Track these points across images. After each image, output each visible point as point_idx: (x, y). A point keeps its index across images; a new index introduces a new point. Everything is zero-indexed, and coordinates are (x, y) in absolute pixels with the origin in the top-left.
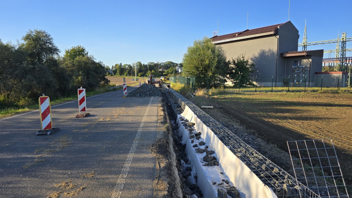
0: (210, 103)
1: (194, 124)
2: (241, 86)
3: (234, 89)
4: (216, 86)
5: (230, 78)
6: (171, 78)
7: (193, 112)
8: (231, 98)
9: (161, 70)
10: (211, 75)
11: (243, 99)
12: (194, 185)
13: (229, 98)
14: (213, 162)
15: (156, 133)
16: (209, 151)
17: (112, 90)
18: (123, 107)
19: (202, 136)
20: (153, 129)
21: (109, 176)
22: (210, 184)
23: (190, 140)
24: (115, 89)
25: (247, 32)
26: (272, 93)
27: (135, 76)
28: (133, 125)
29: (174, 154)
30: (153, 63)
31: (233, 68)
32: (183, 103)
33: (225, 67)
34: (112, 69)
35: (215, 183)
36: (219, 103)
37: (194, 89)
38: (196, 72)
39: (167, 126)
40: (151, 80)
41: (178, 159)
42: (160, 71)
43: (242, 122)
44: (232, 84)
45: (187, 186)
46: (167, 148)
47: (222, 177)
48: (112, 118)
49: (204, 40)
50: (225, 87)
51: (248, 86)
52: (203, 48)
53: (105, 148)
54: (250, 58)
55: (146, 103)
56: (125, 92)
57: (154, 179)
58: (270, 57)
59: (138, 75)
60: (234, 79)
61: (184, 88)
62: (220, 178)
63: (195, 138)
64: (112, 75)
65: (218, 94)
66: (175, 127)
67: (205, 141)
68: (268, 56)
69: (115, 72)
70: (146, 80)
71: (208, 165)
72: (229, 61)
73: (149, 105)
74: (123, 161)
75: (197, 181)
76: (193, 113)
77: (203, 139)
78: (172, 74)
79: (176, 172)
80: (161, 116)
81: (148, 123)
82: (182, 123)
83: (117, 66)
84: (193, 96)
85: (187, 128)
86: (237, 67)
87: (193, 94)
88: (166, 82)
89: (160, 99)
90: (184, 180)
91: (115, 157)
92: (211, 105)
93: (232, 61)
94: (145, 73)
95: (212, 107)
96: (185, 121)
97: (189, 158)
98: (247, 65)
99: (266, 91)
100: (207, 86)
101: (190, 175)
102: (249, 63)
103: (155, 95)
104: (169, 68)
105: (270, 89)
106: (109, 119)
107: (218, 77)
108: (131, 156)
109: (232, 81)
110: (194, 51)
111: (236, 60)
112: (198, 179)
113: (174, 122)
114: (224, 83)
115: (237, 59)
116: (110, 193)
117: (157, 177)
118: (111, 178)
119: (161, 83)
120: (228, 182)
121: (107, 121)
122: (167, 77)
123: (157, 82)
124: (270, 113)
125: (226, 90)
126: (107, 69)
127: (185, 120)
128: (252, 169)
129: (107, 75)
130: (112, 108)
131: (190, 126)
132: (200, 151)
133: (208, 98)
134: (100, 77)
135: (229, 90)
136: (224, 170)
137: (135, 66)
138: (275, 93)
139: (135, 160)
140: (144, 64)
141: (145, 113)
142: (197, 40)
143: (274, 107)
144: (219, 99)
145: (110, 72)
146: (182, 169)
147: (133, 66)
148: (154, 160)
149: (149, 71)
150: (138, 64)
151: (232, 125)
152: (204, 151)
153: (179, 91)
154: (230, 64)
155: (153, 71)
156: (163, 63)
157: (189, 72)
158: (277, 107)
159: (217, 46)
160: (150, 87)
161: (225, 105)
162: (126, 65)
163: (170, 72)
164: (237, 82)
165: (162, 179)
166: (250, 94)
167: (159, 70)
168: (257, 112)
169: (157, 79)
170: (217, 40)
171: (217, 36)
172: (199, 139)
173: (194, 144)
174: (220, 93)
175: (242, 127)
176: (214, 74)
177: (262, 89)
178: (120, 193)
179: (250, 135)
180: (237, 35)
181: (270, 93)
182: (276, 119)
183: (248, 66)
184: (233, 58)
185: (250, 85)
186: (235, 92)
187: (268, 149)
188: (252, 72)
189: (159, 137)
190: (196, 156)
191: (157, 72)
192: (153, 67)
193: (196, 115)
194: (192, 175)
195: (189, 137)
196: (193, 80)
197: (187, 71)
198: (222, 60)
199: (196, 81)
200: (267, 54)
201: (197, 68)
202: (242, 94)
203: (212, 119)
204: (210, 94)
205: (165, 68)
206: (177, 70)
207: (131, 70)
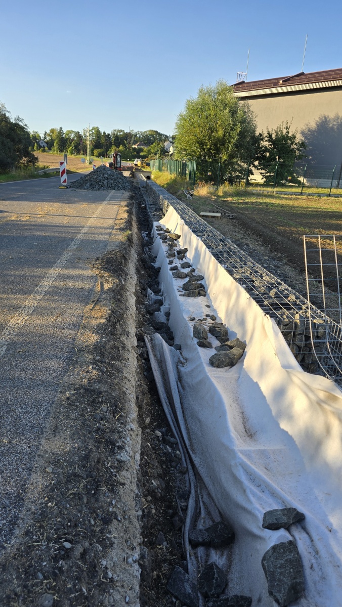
0: (218, 208)
1: (179, 237)
2: (278, 184)
3: (264, 189)
4: (231, 181)
5: (259, 167)
6: (154, 162)
7: (180, 215)
8: (256, 202)
9: (136, 146)
10: (225, 160)
11: (277, 206)
12: (163, 323)
13: (252, 203)
14: (197, 291)
15: (106, 243)
16: (195, 276)
17: (42, 176)
18: (56, 202)
19: (188, 254)
20: (102, 237)
21: (12, 296)
22: (185, 320)
23: (168, 260)
24: (47, 174)
25: (300, 77)
26: (329, 198)
27: (87, 155)
28: (69, 230)
29: (135, 278)
30: (120, 131)
31: (266, 148)
32: (166, 202)
33: (253, 145)
34: (45, 138)
35: (193, 319)
36: (232, 210)
37: (193, 183)
38: (199, 152)
39: (129, 234)
40: (114, 161)
41: (142, 287)
42: (135, 148)
43: (266, 241)
44: (262, 178)
45: (150, 325)
46: (121, 265)
47: (207, 311)
48: (34, 217)
49: (217, 89)
50: (248, 184)
51: (291, 184)
52: (215, 106)
53: (12, 258)
54: (299, 131)
55: (99, 200)
56: (62, 179)
57: (87, 303)
58: (336, 130)
59: (92, 154)
60: (266, 171)
61: (175, 181)
62: (203, 312)
63: (176, 257)
64: (44, 151)
65: (234, 194)
66: (146, 241)
67: (191, 262)
68: (332, 128)
69: (50, 145)
70: (106, 162)
71: (188, 295)
72: (261, 135)
73: (105, 202)
74: (40, 277)
75: (168, 320)
76: (179, 217)
77: (190, 259)
78: (156, 154)
79: (132, 301)
80: (121, 219)
81: (96, 228)
82: (159, 234)
83: (53, 133)
84: (188, 195)
85: (166, 243)
86: (275, 148)
87: (189, 193)
88: (144, 170)
89: (127, 194)
90: (148, 317)
91: (28, 271)
92: (217, 212)
93: (266, 134)
94: (107, 150)
95: (219, 215)
96: (165, 231)
97: (162, 287)
98: (292, 143)
99: (320, 195)
100: (216, 180)
101: (159, 310)
102: (297, 140)
103: (119, 188)
104: (152, 144)
105: (327, 191)
106: (28, 218)
107: (238, 165)
108: (54, 271)
109: (263, 173)
110: (197, 110)
111: (274, 132)
112: (171, 317)
113: (147, 234)
114: (249, 176)
115: (277, 133)
116: (9, 318)
117: (94, 301)
118: (15, 299)
119: (134, 171)
120: (214, 318)
121: (23, 221)
122: (146, 160)
123: (128, 168)
124: (317, 230)
125: (251, 188)
126: (35, 136)
127: (165, 229)
128: (251, 295)
129: (35, 150)
130: (37, 203)
131: (171, 240)
132: (180, 276)
133: (215, 201)
134: (19, 150)
135: (255, 188)
136: (212, 302)
137: (88, 134)
138: (334, 198)
139: (61, 277)
140: (104, 133)
141: (94, 212)
142: (205, 87)
143: (326, 221)
144: (234, 203)
145: (41, 144)
146: (147, 302)
147: (84, 134)
148: (94, 279)
149: (114, 148)
150: (93, 131)
151: (246, 244)
152: (186, 276)
153: (165, 186)
154: (262, 140)
155: (121, 147)
156: (141, 132)
157: (185, 150)
158: (330, 221)
159: (242, 102)
160: (109, 172)
161: (242, 214)
162: (70, 132)
163: (152, 151)
164: (270, 176)
165: (102, 303)
166: (291, 199)
167: (133, 146)
168: (294, 227)
169: (126, 163)
170: (243, 90)
171: (243, 82)
172: (182, 259)
173: (174, 265)
174: (239, 194)
175: (263, 248)
176: (231, 157)
177: (312, 190)
178: (26, 318)
179: (274, 260)
180: (281, 82)
181: (326, 198)
182: (325, 239)
183: (294, 146)
184: (269, 128)
185: (293, 183)
186: (266, 193)
187: (298, 281)
188: (300, 157)
189: (110, 248)
190: (172, 282)
191: (130, 150)
192: (121, 139)
193: (183, 220)
194: (162, 310)
195: (166, 255)
196: (192, 165)
197: (181, 149)
198: (248, 131)
199: (197, 169)
200: (331, 125)
201: (201, 144)
202: (276, 198)
203: (210, 227)
204: (221, 194)
205: (144, 143)
206: (166, 147)
207: (79, 143)
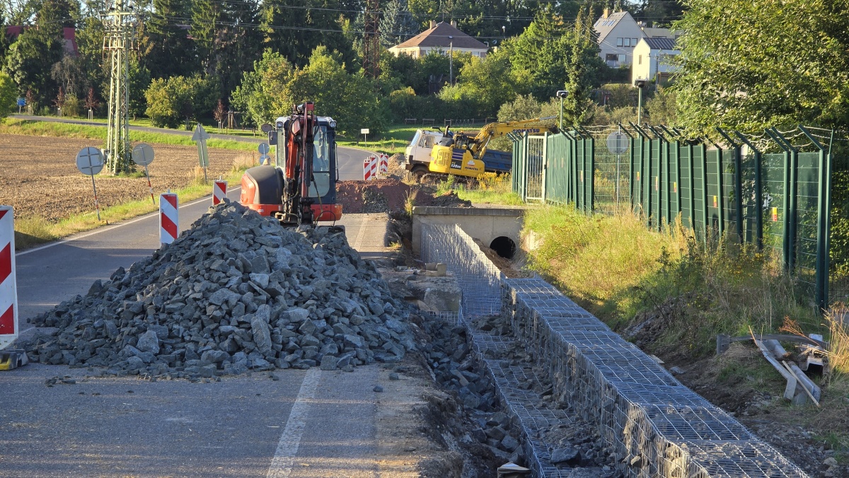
6: (536, 146)
9: (412, 49)
27: (102, 113)
40: (294, 168)
42: (404, 64)
59: (138, 108)
70: (239, 167)
84: (793, 375)
87: (795, 357)
88: (475, 198)
89: (405, 396)
94: (230, 81)
103: (344, 355)
104: (517, 29)
122: (481, 132)
123: (372, 190)
149: (272, 63)
153: (625, 304)
155: (319, 61)
157: (750, 80)
167: (395, 51)
197: (725, 77)
205: (467, 29)
206: (606, 47)
207: (56, 46)
